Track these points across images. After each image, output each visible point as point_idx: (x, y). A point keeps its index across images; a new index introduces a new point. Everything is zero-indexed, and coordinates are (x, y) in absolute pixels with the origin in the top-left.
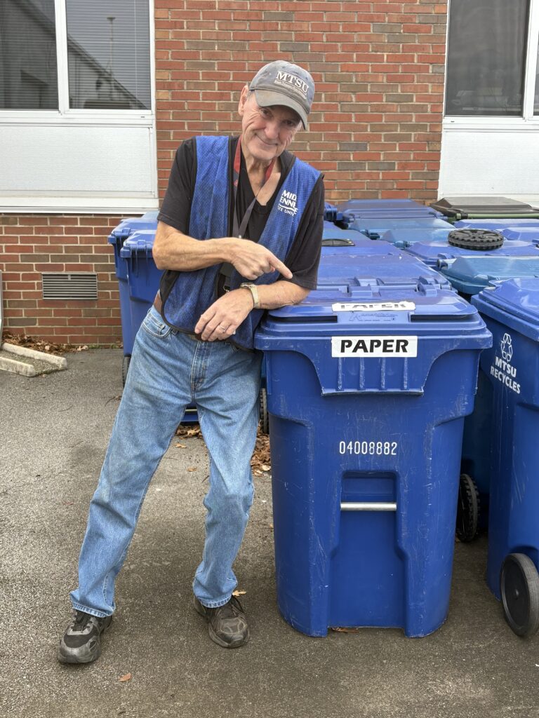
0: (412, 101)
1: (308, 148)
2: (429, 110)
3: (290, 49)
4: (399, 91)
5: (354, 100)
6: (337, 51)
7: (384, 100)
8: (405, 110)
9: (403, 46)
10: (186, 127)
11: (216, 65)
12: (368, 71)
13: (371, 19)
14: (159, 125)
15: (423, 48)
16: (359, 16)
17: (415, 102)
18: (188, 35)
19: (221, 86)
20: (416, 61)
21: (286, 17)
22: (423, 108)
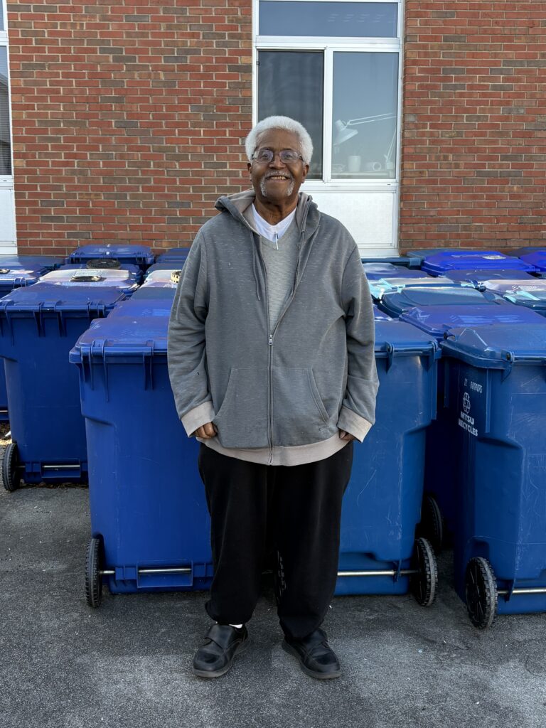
0: (226, 168)
1: (141, 205)
2: (240, 175)
3: (123, 125)
4: (215, 159)
5: (177, 166)
6: (162, 127)
7: (203, 167)
8: (221, 175)
9: (216, 123)
10: (39, 188)
11: (62, 139)
12: (188, 143)
13: (189, 101)
14: (17, 187)
15: (233, 125)
16: (179, 99)
17: (228, 169)
18: (38, 115)
19: (67, 156)
20: (227, 135)
21: (118, 100)
22: (236, 174)
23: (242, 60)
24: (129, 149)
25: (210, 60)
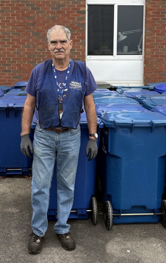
0: (75, 51)
2: (81, 54)
3: (35, 34)
8: (73, 54)
10: (1, 59)
11: (11, 40)
15: (78, 34)
18: (2, 30)
19: (13, 46)
20: (76, 38)
22: (79, 53)
23: (82, 9)
24: (37, 44)
25: (69, 9)
